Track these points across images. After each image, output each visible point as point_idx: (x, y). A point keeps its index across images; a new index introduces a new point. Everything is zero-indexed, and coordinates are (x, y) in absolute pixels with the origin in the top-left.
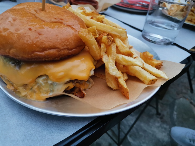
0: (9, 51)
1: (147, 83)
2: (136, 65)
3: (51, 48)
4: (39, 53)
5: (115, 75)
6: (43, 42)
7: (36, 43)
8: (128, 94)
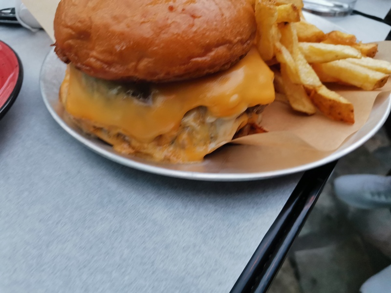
0: (136, 66)
1: (371, 88)
2: (345, 57)
3: (218, 45)
4: (199, 59)
5: (311, 84)
6: (205, 33)
7: (193, 37)
8: (353, 115)
